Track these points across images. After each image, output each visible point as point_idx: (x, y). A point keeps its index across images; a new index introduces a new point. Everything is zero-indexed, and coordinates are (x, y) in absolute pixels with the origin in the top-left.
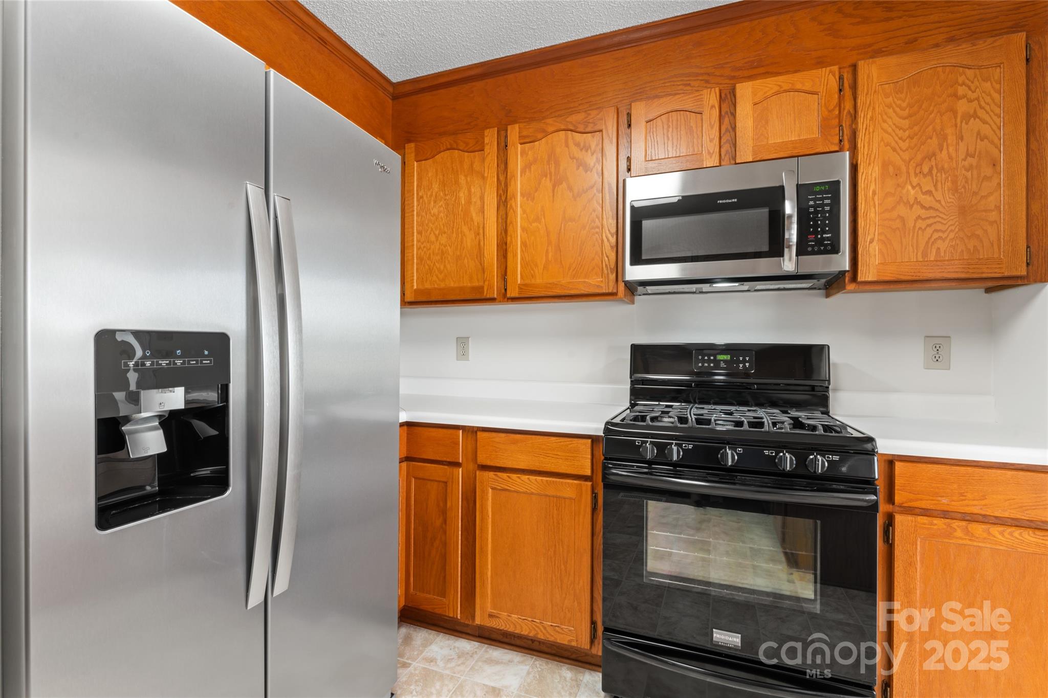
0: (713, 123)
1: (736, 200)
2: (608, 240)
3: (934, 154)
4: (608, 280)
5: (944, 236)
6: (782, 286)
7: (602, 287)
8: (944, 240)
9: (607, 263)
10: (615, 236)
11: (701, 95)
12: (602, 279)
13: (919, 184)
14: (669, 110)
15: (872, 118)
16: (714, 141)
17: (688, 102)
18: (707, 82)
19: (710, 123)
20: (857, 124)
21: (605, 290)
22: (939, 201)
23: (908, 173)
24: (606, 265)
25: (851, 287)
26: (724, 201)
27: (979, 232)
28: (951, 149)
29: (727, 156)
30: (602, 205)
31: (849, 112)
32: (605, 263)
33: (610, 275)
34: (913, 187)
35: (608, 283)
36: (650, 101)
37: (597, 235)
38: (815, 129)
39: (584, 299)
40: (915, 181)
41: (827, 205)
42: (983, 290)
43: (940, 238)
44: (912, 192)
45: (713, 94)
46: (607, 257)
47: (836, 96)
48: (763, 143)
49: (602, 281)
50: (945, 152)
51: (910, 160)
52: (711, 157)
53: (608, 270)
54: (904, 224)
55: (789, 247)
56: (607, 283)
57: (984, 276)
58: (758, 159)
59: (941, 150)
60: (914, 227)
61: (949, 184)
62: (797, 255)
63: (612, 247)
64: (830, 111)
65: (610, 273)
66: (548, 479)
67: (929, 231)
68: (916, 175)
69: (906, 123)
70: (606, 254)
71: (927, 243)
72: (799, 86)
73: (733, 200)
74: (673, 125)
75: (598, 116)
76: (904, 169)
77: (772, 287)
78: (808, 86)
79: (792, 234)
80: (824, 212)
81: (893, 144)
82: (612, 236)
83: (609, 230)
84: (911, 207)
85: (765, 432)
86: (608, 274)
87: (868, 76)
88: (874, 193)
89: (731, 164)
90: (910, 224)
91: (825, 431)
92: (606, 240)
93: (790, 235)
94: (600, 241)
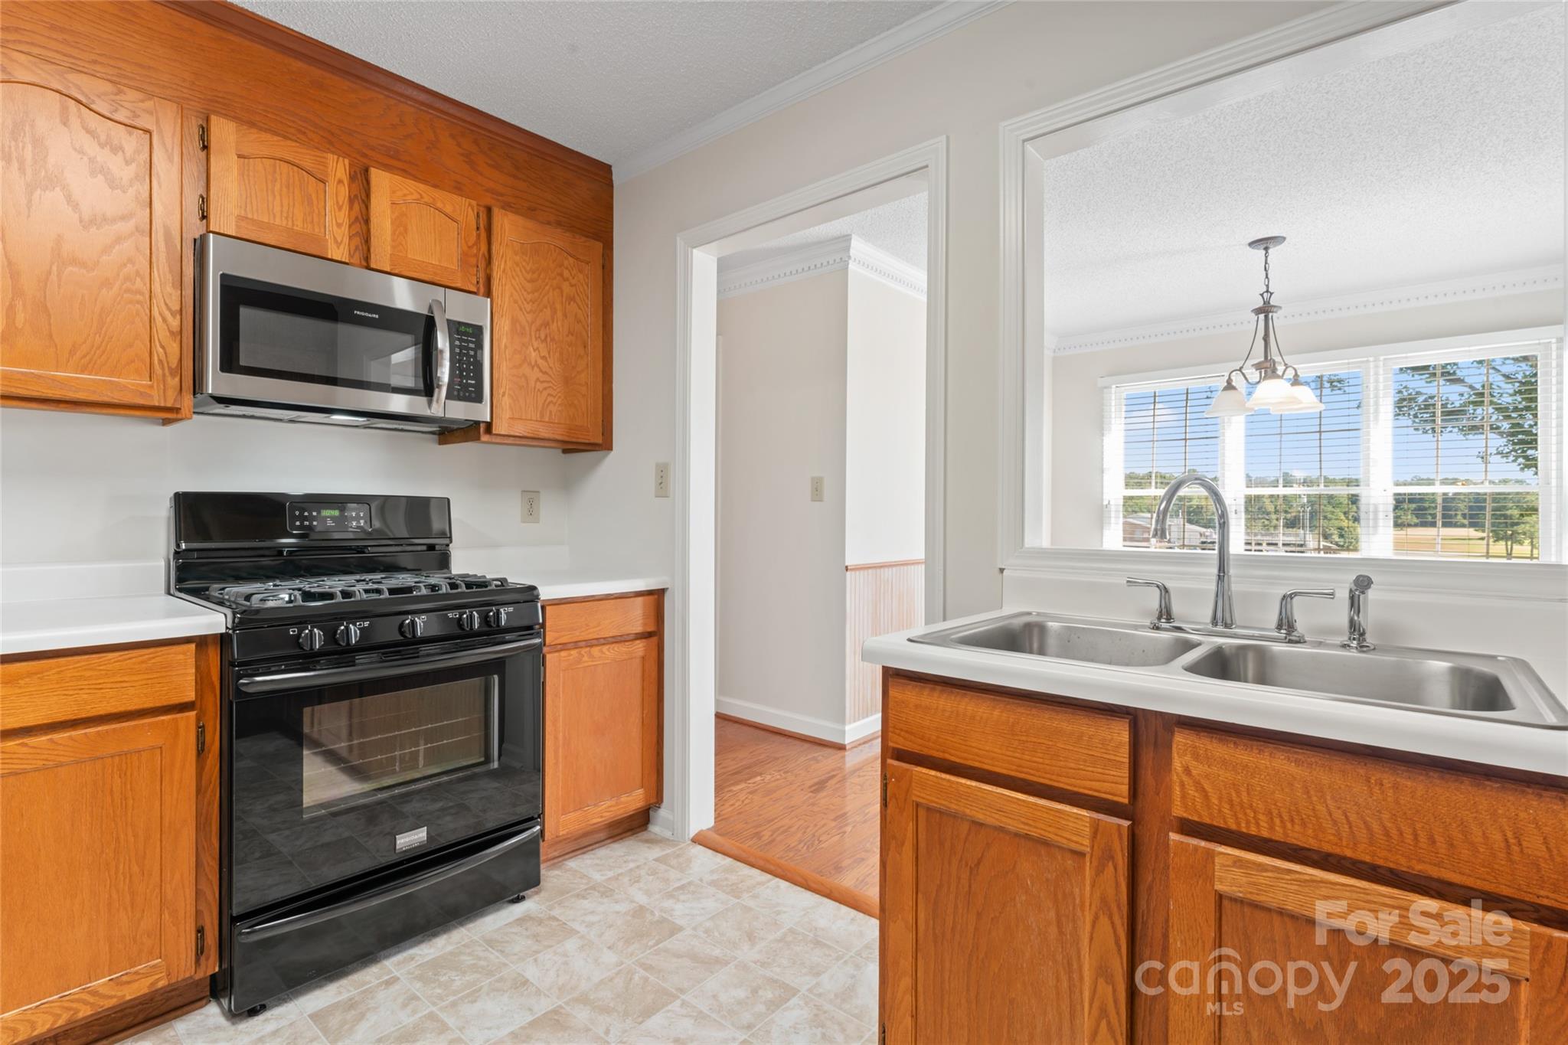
0: (341, 203)
1: (377, 316)
2: (164, 320)
3: (548, 324)
4: (164, 386)
5: (554, 400)
6: (401, 427)
7: (150, 396)
8: (555, 404)
9: (163, 358)
10: (178, 317)
11: (324, 158)
12: (149, 383)
13: (538, 348)
14: (278, 155)
15: (504, 271)
16: (343, 228)
17: (308, 159)
18: (331, 143)
19: (337, 202)
20: (491, 270)
21: (159, 402)
22: (551, 368)
23: (530, 335)
24: (160, 361)
25: (485, 438)
26: (363, 314)
27: (576, 402)
28: (559, 323)
29: (357, 253)
30: (151, 257)
31: (484, 255)
32: (158, 356)
33: (169, 379)
34: (535, 350)
35: (164, 390)
36: (245, 127)
37: (139, 306)
38: (455, 260)
39: (111, 411)
40: (536, 345)
41: (472, 349)
42: (560, 451)
43: (552, 402)
44: (533, 354)
45: (340, 164)
46: (163, 347)
47: (475, 233)
48: (400, 254)
49: (151, 387)
50: (555, 324)
51: (533, 322)
52: (338, 248)
53: (163, 369)
54: (527, 383)
55: (439, 387)
56: (162, 391)
57: (580, 441)
58: (396, 272)
59: (553, 322)
60: (535, 388)
61: (557, 354)
62: (447, 398)
63: (172, 333)
64: (469, 247)
65: (167, 374)
66: (100, 728)
67: (545, 393)
68: (536, 339)
69: (529, 286)
70: (160, 342)
71: (544, 404)
72: (439, 205)
73: (374, 316)
74: (281, 179)
75: (140, 104)
76: (527, 328)
77: (384, 426)
78: (448, 209)
79: (444, 373)
80: (467, 355)
81: (520, 303)
82: (173, 314)
83: (166, 304)
84: (533, 368)
85: (443, 594)
86: (164, 375)
87: (502, 225)
88: (506, 347)
89: (361, 266)
90: (532, 384)
91: (467, 588)
92: (160, 319)
93: (443, 373)
94: (147, 319)
